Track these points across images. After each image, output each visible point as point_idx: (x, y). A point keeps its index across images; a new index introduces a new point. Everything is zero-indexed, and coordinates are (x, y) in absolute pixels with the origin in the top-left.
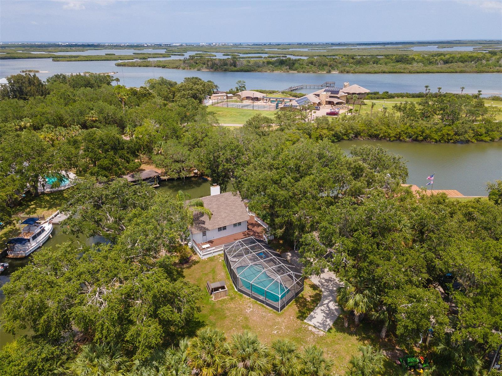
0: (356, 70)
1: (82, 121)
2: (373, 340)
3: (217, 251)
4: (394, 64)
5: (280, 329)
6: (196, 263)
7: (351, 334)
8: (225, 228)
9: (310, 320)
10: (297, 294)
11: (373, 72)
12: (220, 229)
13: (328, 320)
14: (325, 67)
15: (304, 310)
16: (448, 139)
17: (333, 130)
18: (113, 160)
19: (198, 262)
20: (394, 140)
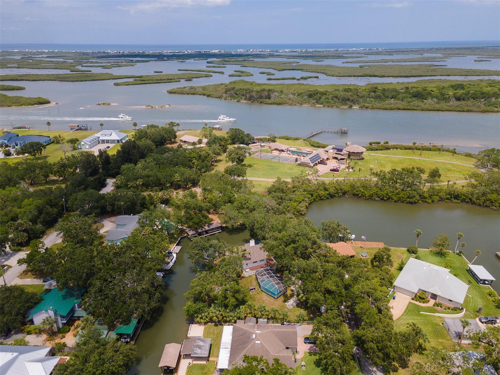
0: (375, 106)
1: (172, 181)
3: (253, 273)
4: (411, 100)
6: (243, 277)
8: (256, 262)
9: (288, 303)
10: (284, 293)
11: (389, 108)
12: (254, 262)
13: (294, 303)
14: (347, 102)
15: (286, 299)
17: (327, 191)
18: (200, 219)
19: (244, 277)
20: (368, 199)
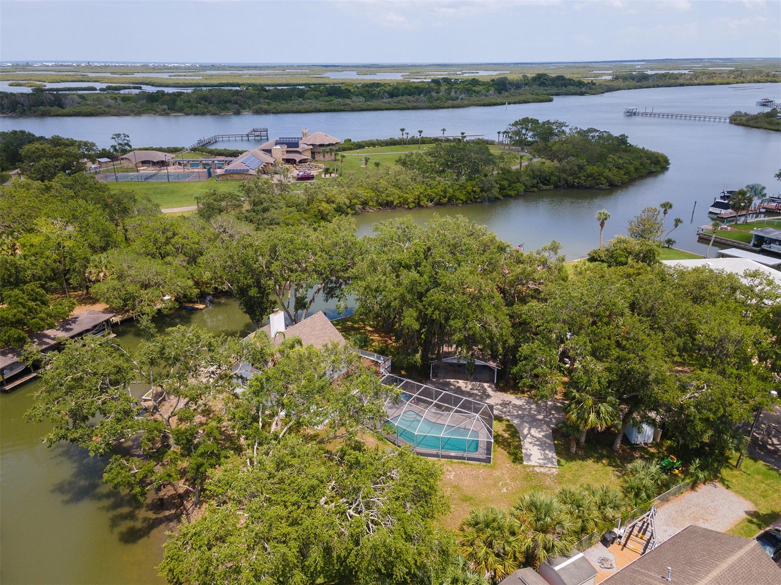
2: (608, 457)
4: (329, 99)
5: (506, 485)
7: (583, 459)
9: (529, 460)
13: (547, 452)
15: (512, 450)
16: (474, 198)
20: (413, 208)
